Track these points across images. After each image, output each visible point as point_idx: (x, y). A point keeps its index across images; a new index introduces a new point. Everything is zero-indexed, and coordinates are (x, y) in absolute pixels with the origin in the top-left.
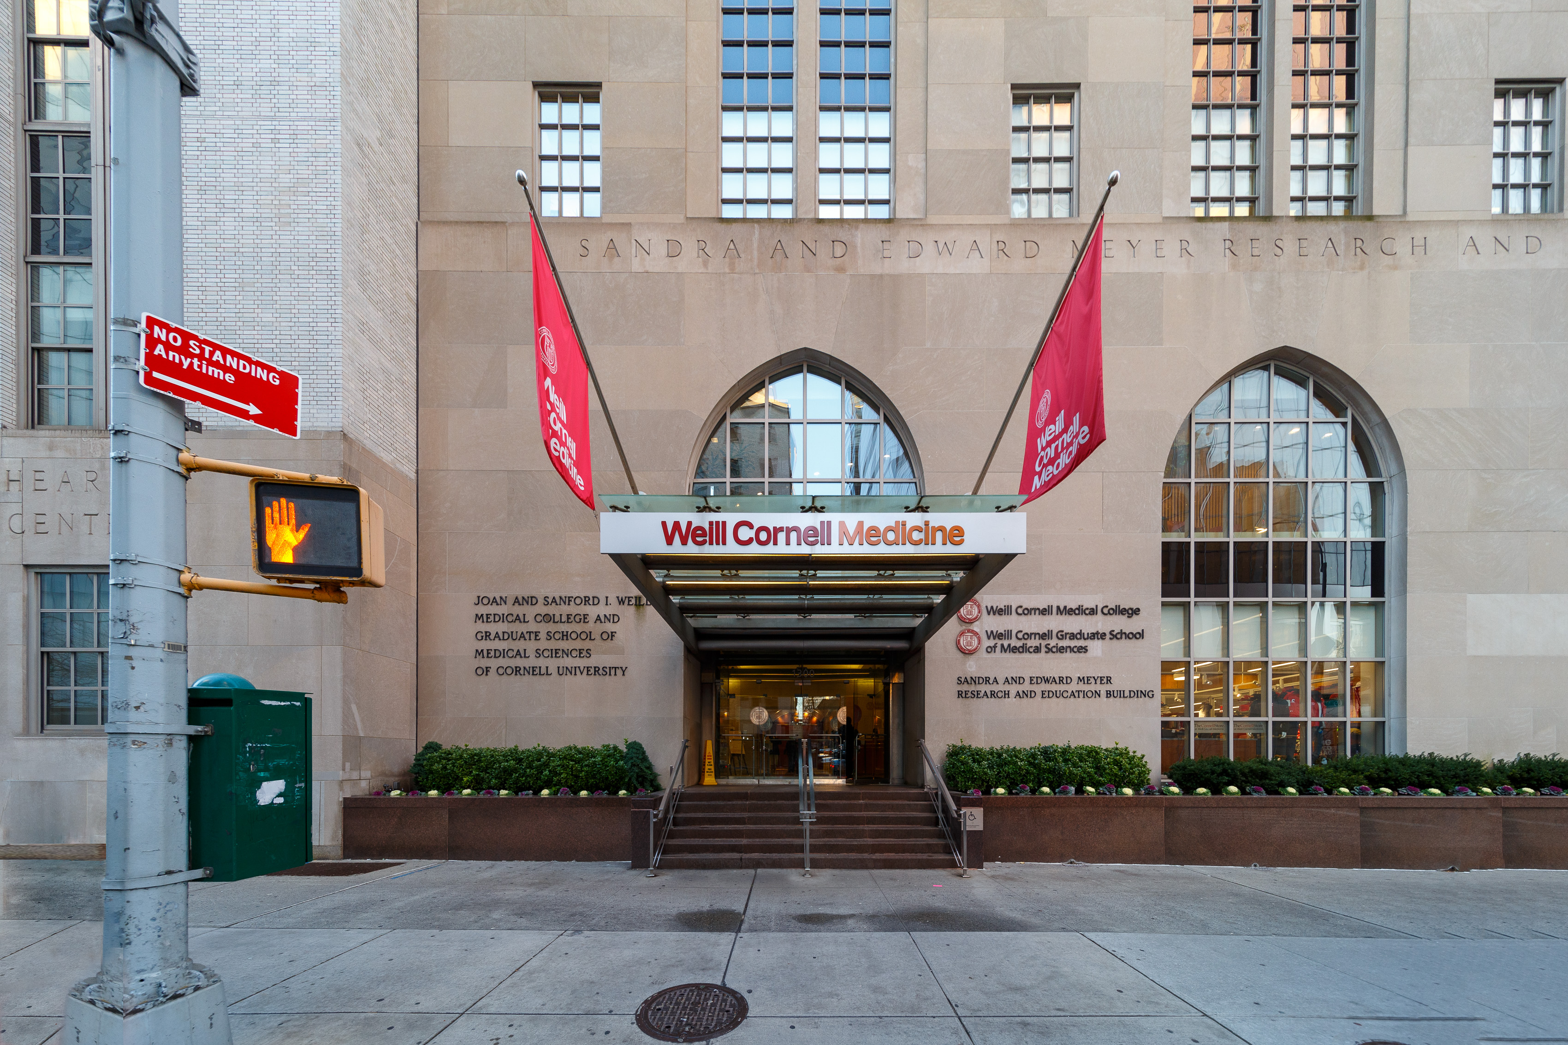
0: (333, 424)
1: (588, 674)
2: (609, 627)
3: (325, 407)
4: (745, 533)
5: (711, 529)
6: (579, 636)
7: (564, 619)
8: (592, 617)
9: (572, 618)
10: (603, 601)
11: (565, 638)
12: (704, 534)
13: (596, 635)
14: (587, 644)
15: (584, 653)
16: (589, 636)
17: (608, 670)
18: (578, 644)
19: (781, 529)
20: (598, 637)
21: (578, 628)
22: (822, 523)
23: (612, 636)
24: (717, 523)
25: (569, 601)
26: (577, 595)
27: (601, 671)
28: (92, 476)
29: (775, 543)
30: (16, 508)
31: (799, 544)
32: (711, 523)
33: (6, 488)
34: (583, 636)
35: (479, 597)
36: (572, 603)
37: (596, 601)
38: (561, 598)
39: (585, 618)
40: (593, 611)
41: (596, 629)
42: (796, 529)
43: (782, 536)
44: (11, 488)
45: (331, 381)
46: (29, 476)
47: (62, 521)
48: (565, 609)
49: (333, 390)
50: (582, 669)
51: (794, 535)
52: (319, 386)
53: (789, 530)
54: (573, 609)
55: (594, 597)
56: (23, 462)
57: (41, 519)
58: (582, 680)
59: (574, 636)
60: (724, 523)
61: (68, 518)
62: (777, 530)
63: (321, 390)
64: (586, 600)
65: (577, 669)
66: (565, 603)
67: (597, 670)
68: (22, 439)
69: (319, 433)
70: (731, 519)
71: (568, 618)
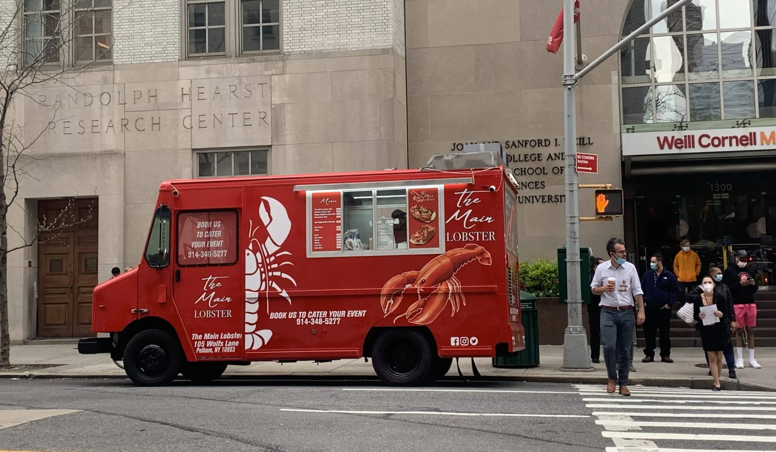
0: (386, 44)
1: (543, 202)
2: (558, 163)
3: (381, 33)
4: (705, 141)
5: (685, 140)
6: (534, 171)
7: (522, 158)
8: (545, 156)
9: (529, 158)
10: (553, 142)
11: (523, 173)
12: (682, 143)
13: (548, 170)
14: (541, 178)
15: (540, 185)
16: (543, 171)
17: (559, 198)
18: (534, 178)
19: (727, 138)
20: (550, 172)
21: (534, 165)
22: (751, 133)
23: (562, 170)
24: (689, 136)
25: (526, 144)
26: (532, 139)
27: (553, 199)
28: (233, 88)
29: (723, 146)
30: (187, 112)
31: (737, 145)
32: (685, 136)
33: (181, 100)
34: (538, 171)
35: (454, 144)
36: (528, 145)
37: (547, 143)
38: (519, 142)
39: (539, 157)
40: (545, 151)
41: (549, 166)
42: (736, 137)
43: (727, 142)
44: (184, 100)
45: (384, 15)
46: (195, 91)
47: (216, 119)
48: (522, 151)
49: (386, 21)
50: (538, 198)
51: (734, 141)
52: (376, 19)
53: (731, 138)
54: (528, 150)
55: (545, 140)
56: (191, 82)
57: (202, 118)
58: (538, 206)
59: (531, 171)
60: (693, 136)
61: (219, 117)
62: (724, 138)
63: (378, 21)
64: (539, 142)
65: (534, 198)
66: (522, 146)
67: (550, 198)
68: (190, 67)
69: (377, 50)
70: (697, 134)
71: (525, 158)
